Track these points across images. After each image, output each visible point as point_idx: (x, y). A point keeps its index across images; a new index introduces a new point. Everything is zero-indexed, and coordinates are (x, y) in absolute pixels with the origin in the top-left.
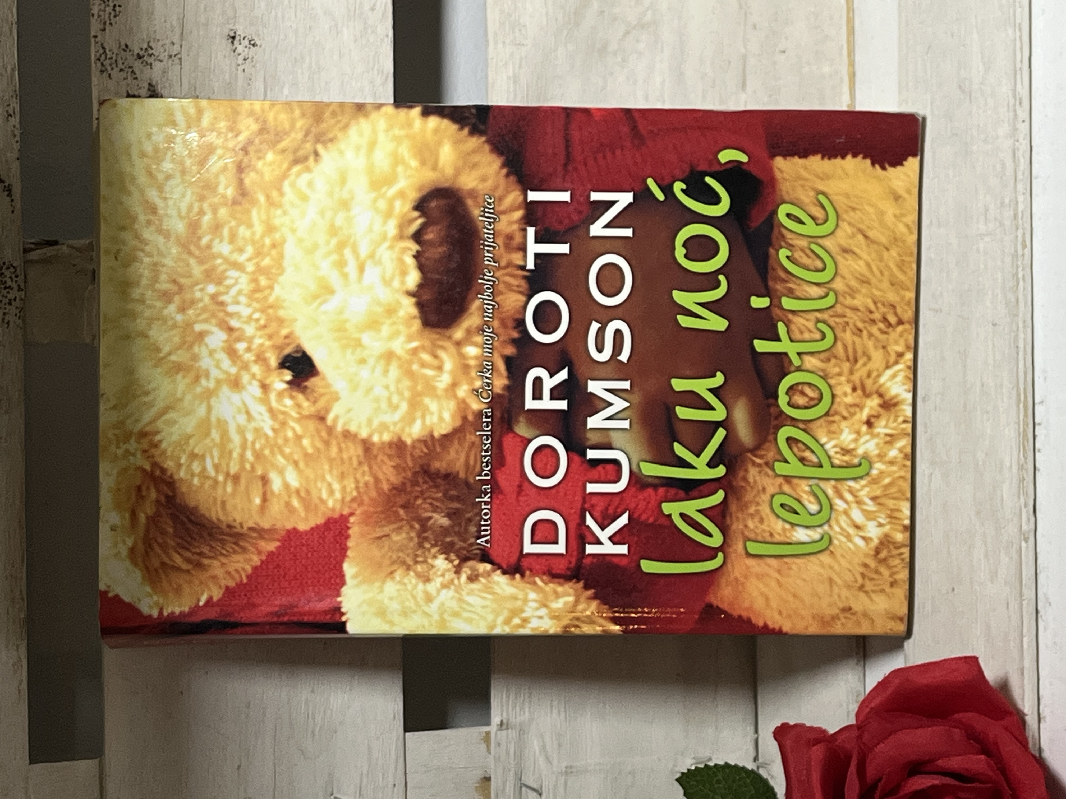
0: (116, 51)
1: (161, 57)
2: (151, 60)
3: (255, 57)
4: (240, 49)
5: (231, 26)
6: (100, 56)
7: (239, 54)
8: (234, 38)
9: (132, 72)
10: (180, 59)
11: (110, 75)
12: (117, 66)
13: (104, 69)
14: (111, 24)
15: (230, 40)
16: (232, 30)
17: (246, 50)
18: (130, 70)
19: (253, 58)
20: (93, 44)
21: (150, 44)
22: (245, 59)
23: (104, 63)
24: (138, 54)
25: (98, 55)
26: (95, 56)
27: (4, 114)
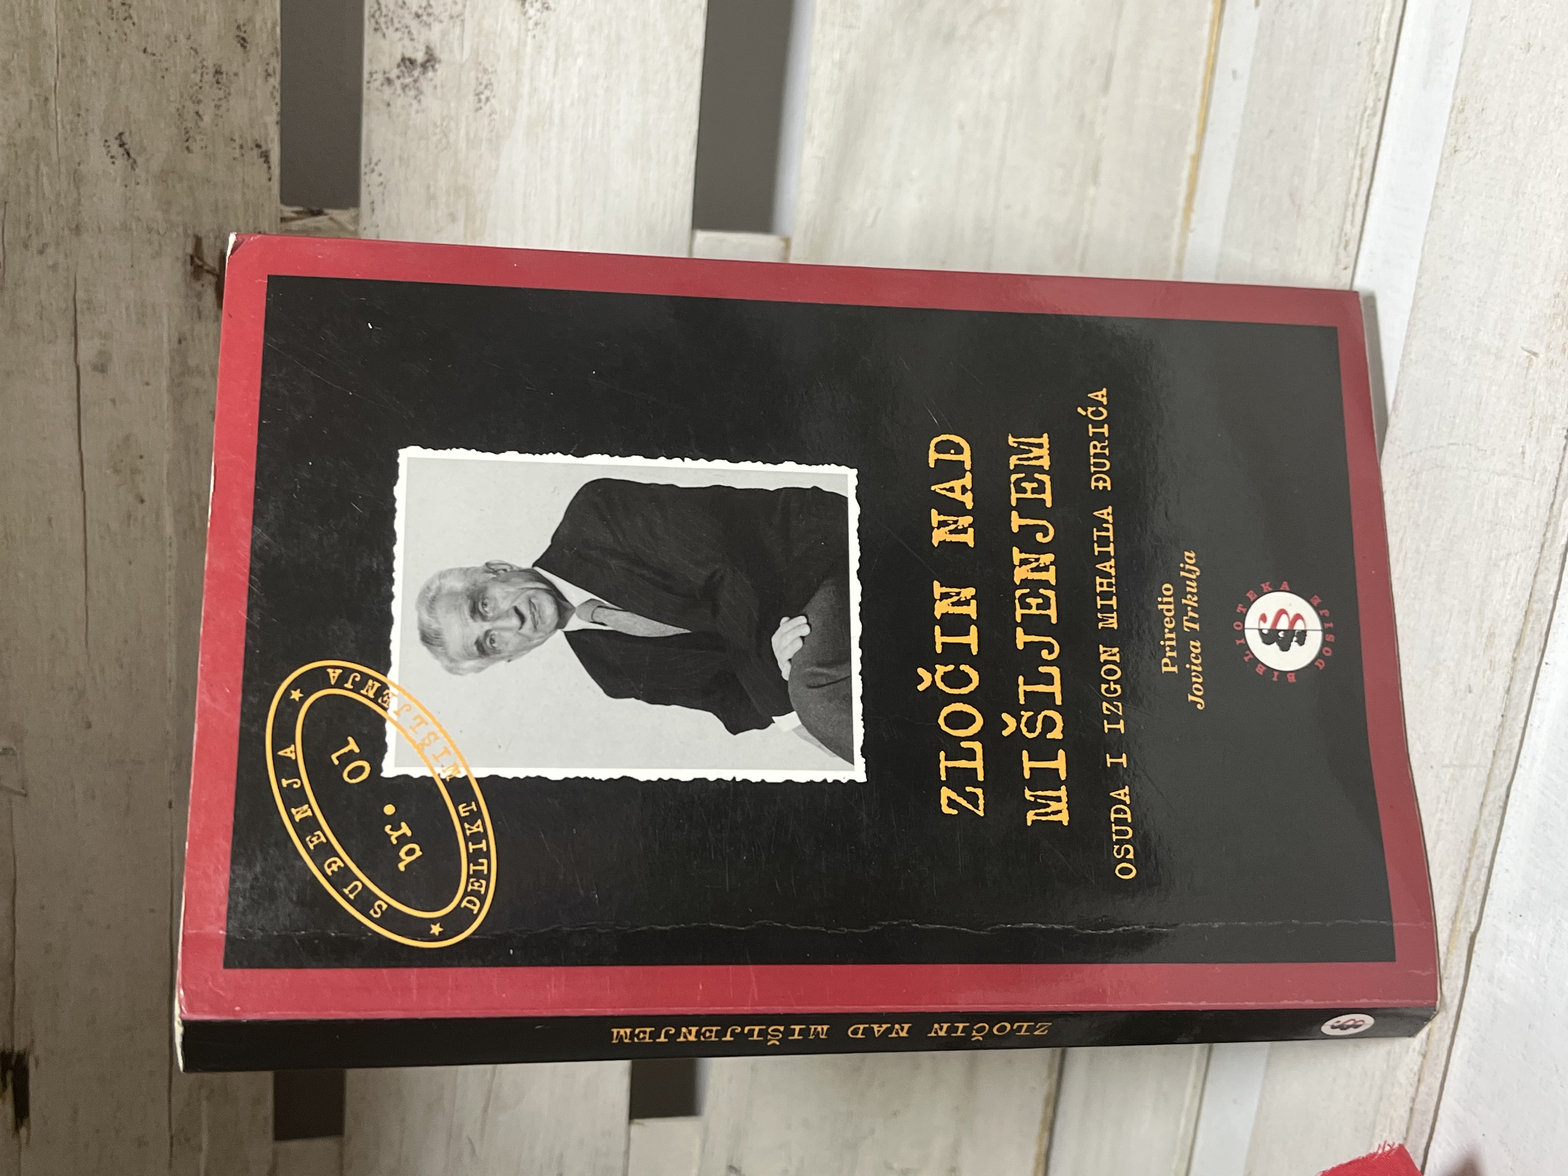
1: (442, 17)
2: (430, 20)
3: (548, 23)
4: (531, 12)
6: (375, 12)
7: (530, 18)
9: (409, 32)
10: (463, 21)
11: (384, 35)
12: (392, 25)
13: (377, 26)
17: (539, 14)
18: (407, 30)
19: (544, 24)
22: (536, 24)
23: (380, 21)
24: (416, 13)
25: (372, 10)
26: (370, 12)
27: (264, 74)
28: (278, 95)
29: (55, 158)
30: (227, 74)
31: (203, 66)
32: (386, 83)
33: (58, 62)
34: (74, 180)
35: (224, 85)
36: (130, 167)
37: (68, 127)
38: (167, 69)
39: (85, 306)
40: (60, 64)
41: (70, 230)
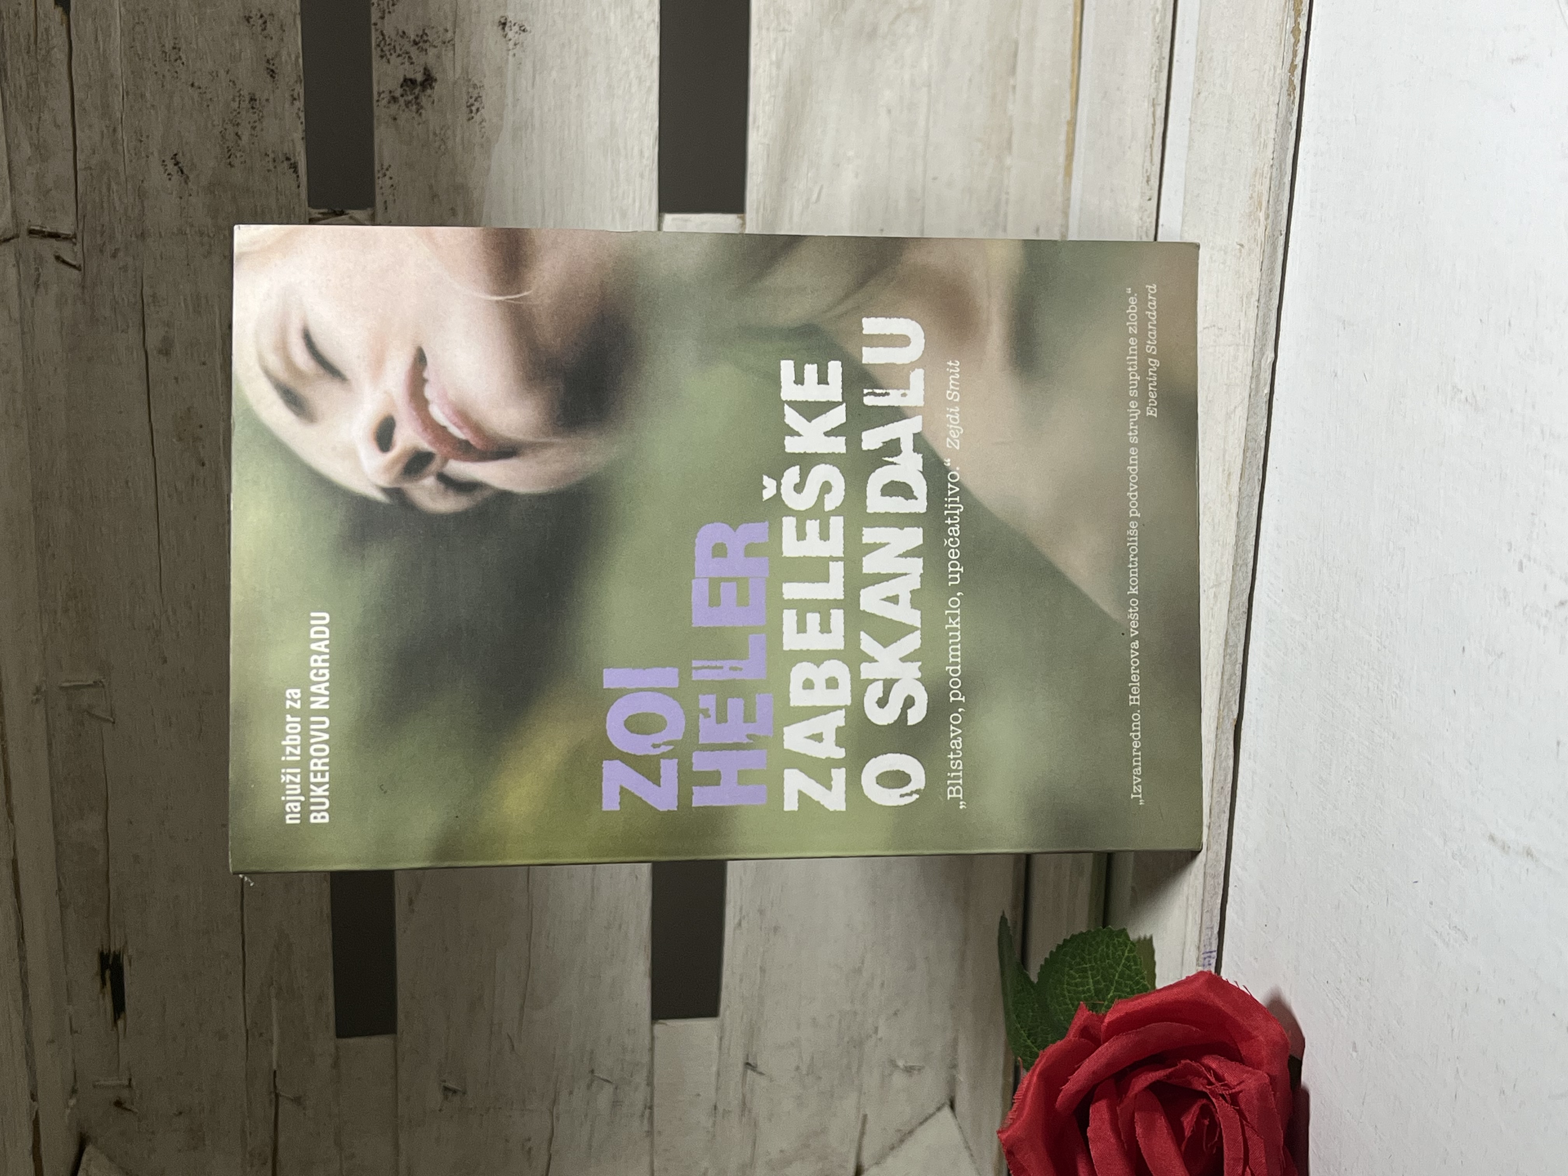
0: (393, 36)
1: (434, 44)
2: (426, 46)
3: (525, 42)
4: (511, 35)
5: (502, 14)
6: (381, 41)
7: (510, 40)
8: (504, 24)
9: (410, 58)
10: (454, 45)
11: (389, 62)
12: (395, 52)
13: (383, 54)
14: (389, 12)
15: (501, 27)
16: (502, 17)
17: (517, 36)
18: (407, 56)
19: (522, 43)
20: (373, 31)
21: (426, 31)
22: (515, 45)
23: (384, 49)
24: (414, 41)
25: (378, 40)
26: (376, 42)
27: (290, 98)
28: (302, 115)
29: (123, 178)
30: (260, 100)
31: (240, 95)
32: (392, 102)
33: (123, 99)
34: (139, 196)
35: (258, 109)
36: (183, 181)
37: (132, 152)
38: (211, 99)
39: (150, 300)
40: (125, 100)
41: (137, 237)
